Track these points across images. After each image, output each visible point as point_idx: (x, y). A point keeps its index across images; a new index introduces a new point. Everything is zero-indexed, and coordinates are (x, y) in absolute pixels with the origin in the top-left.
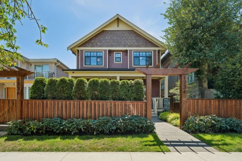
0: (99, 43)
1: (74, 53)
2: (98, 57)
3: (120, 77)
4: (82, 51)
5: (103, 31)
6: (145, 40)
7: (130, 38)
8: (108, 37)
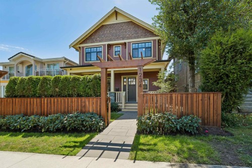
0: (98, 39)
1: (77, 50)
2: (97, 52)
3: (114, 71)
4: (83, 47)
5: (103, 26)
6: (144, 31)
7: (129, 29)
8: (107, 31)
